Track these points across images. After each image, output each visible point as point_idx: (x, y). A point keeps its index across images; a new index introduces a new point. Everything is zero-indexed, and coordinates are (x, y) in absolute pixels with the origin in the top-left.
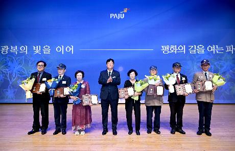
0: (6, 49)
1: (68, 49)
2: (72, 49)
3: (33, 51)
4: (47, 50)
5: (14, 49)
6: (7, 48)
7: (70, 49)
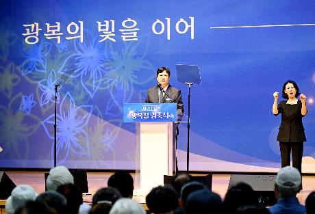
0: (35, 30)
1: (182, 27)
2: (190, 26)
3: (98, 35)
4: (131, 31)
5: (54, 31)
6: (38, 29)
7: (187, 26)
